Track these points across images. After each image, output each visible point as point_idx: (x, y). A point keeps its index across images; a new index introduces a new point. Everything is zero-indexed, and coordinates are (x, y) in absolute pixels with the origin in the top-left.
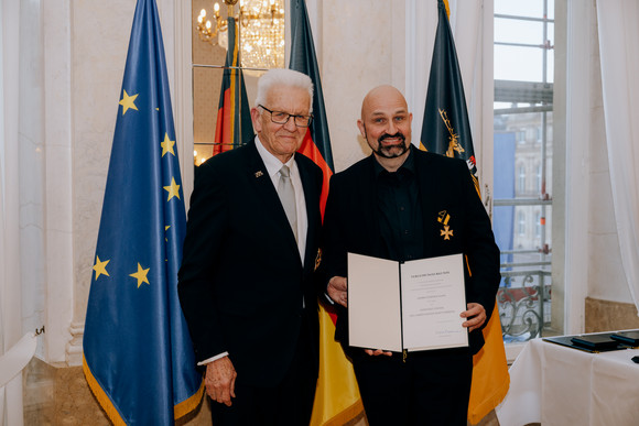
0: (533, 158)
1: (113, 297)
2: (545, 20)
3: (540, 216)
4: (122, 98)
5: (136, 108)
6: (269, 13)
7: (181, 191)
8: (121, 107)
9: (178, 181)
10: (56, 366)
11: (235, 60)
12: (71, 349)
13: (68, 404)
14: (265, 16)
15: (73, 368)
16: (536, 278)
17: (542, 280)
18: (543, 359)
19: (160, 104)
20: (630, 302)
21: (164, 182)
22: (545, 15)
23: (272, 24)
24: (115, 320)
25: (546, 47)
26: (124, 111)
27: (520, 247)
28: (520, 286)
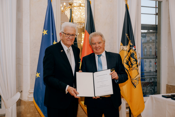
2: (156, 8)
3: (155, 62)
4: (43, 31)
5: (47, 34)
6: (79, 5)
8: (43, 33)
10: (26, 101)
12: (29, 96)
13: (28, 111)
14: (78, 6)
15: (30, 101)
17: (154, 80)
18: (154, 100)
19: (53, 33)
22: (156, 6)
23: (80, 8)
26: (44, 35)
27: (150, 71)
28: (148, 81)
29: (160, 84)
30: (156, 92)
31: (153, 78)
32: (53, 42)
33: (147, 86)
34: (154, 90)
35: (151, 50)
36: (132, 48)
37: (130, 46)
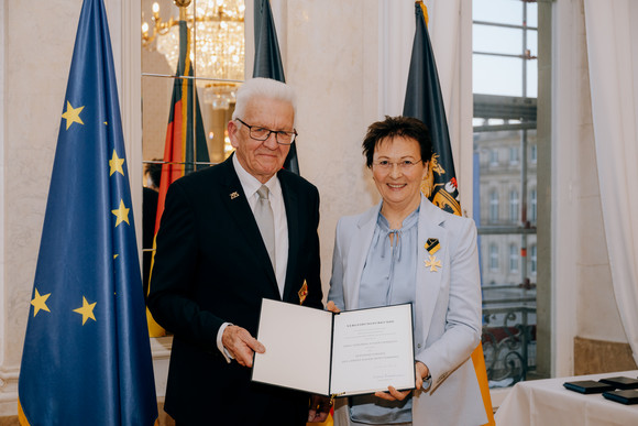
0: (507, 182)
1: (54, 336)
2: (525, 28)
3: (520, 246)
4: (65, 110)
5: (82, 123)
6: (216, 15)
7: (131, 216)
8: (64, 121)
9: (128, 204)
11: (187, 69)
12: (3, 396)
14: (211, 19)
15: (4, 417)
16: (519, 316)
17: (525, 318)
18: (532, 404)
19: (108, 117)
20: (625, 341)
21: (113, 205)
22: (525, 22)
23: (220, 27)
24: (57, 362)
25: (526, 57)
26: (68, 126)
27: (493, 283)
28: (501, 325)
29: (548, 335)
30: (534, 368)
31: (519, 310)
32: (109, 156)
33: (498, 346)
34: (524, 359)
35: (495, 202)
36: (443, 187)
37: (436, 178)
